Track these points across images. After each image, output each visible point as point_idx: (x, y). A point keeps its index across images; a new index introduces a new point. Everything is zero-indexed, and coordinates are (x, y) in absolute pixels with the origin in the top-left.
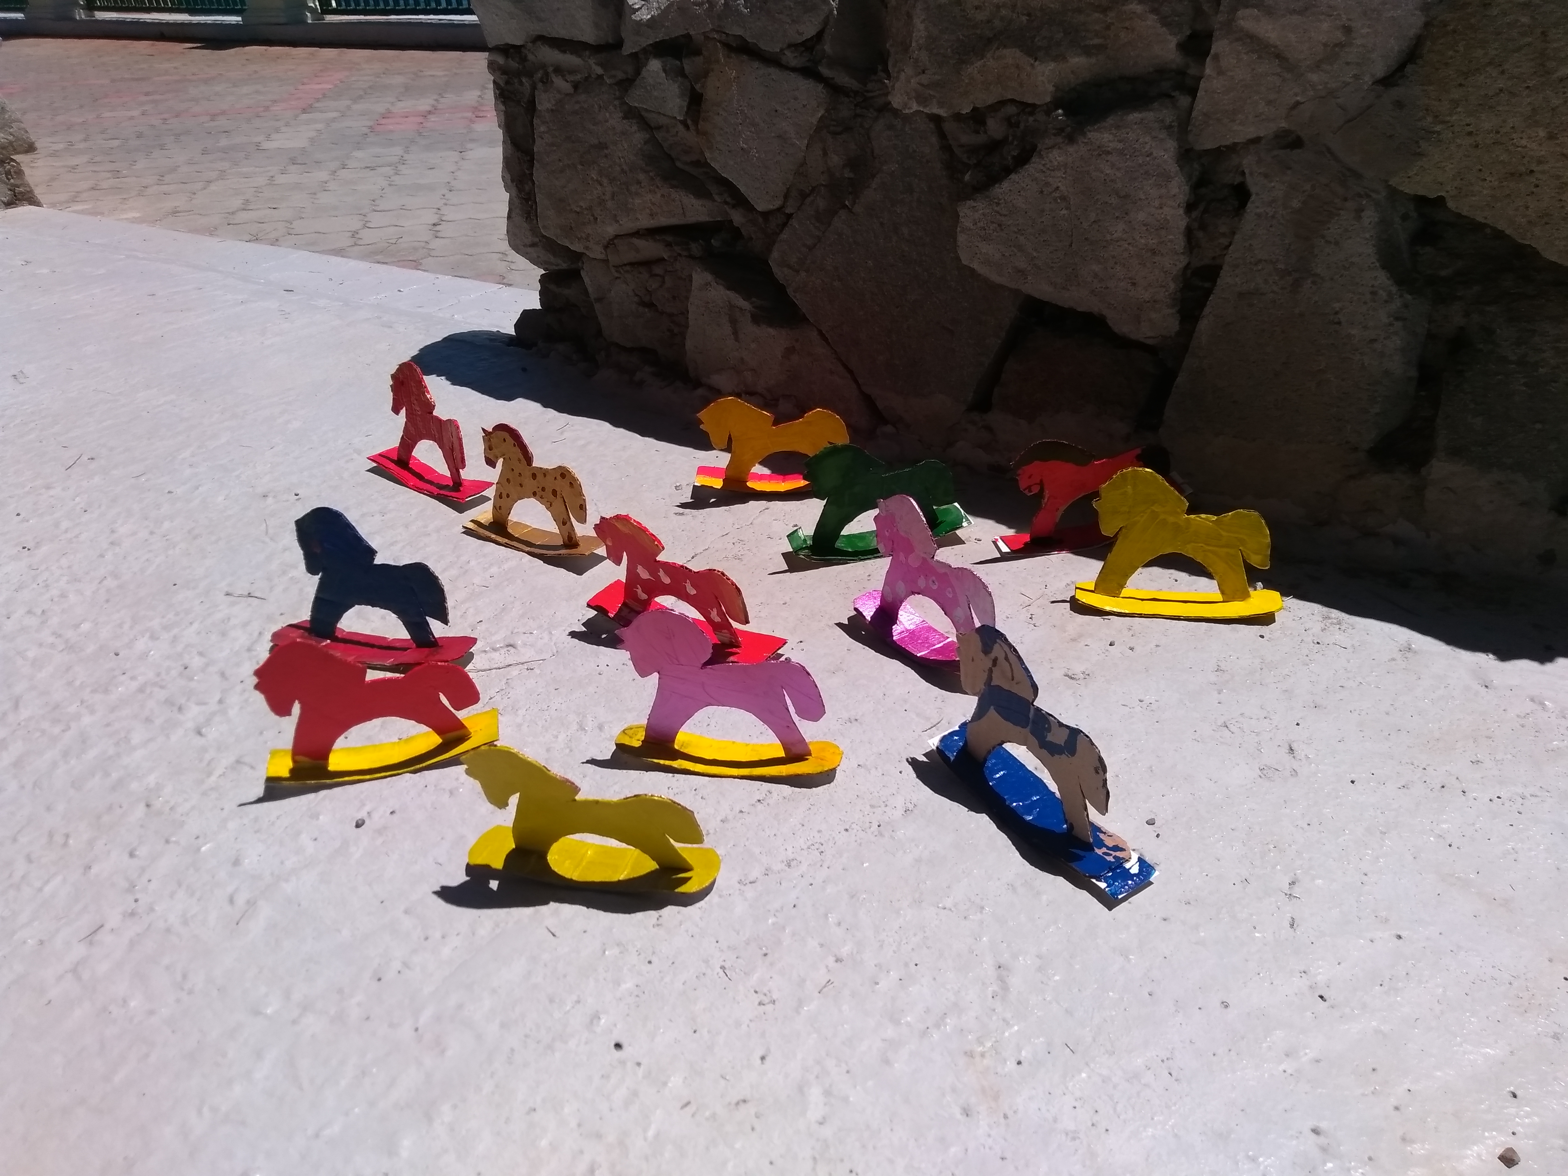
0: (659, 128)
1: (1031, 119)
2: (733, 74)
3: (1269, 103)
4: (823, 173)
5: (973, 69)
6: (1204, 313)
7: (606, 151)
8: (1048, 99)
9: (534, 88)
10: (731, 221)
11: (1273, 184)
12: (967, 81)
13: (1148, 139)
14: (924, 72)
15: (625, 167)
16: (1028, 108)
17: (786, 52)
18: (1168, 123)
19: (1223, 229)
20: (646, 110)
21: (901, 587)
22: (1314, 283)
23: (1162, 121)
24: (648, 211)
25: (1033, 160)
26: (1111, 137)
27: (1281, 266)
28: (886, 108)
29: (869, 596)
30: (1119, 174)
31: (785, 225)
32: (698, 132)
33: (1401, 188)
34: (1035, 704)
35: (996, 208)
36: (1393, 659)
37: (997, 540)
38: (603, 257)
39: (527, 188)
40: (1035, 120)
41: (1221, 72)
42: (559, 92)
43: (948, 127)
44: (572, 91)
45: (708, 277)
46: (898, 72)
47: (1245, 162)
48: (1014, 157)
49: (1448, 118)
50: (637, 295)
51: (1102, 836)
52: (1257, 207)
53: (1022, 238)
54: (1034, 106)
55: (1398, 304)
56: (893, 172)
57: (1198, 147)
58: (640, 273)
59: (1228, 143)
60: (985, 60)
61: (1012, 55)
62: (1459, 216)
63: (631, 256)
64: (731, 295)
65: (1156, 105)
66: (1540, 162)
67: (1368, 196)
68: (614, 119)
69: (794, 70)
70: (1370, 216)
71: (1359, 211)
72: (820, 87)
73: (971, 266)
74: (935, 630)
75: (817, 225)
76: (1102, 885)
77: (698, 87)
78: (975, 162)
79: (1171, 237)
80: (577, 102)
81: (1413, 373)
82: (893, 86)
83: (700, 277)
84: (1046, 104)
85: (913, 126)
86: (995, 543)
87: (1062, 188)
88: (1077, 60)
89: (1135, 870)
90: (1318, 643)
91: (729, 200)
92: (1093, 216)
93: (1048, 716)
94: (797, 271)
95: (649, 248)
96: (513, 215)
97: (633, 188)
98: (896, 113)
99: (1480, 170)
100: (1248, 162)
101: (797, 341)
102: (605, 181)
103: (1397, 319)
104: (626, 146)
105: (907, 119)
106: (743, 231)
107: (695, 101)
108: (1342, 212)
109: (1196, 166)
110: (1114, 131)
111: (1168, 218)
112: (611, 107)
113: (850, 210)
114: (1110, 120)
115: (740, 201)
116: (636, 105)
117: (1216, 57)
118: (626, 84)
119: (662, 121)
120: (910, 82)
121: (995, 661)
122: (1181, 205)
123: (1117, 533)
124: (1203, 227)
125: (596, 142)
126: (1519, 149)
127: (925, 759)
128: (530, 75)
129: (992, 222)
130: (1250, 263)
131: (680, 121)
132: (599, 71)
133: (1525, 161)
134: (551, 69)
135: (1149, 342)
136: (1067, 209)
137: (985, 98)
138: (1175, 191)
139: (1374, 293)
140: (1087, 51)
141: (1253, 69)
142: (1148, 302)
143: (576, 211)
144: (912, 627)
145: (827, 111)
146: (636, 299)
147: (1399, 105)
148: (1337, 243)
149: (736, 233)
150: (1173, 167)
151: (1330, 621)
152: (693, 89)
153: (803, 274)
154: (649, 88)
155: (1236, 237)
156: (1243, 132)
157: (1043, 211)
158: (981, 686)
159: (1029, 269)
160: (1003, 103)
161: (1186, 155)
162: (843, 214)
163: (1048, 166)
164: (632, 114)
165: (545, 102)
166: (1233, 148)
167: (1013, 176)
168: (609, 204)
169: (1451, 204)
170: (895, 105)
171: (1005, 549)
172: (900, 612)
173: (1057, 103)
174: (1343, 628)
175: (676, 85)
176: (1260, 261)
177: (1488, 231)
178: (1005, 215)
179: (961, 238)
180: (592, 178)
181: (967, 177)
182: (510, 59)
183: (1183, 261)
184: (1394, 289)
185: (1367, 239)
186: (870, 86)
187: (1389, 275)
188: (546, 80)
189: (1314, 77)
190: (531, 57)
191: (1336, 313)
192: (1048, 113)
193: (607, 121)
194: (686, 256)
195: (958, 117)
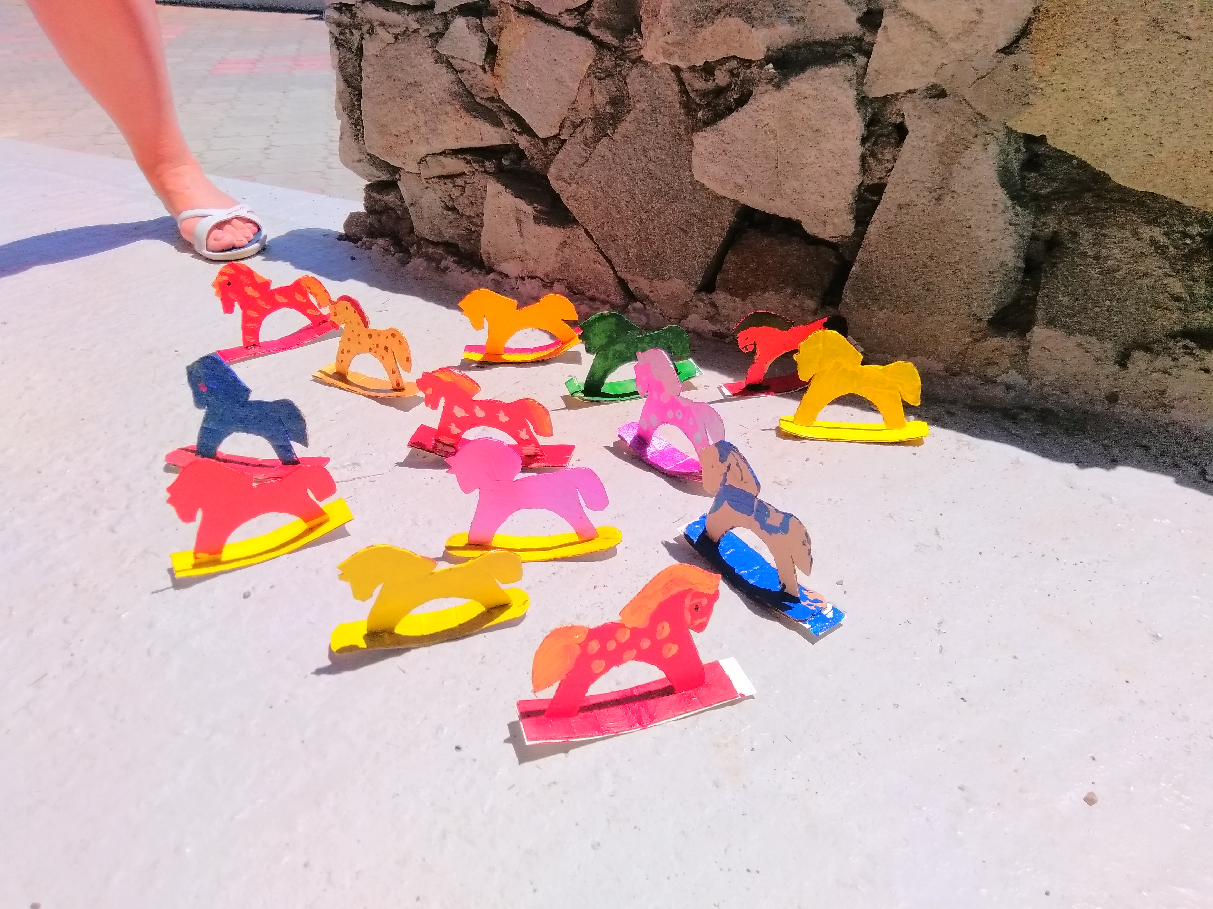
0: (462, 71)
1: (748, 71)
2: (523, 31)
3: (923, 63)
4: (590, 108)
5: (706, 32)
6: (873, 219)
7: (420, 88)
8: (761, 57)
9: (362, 38)
10: (518, 145)
11: (924, 124)
12: (701, 41)
13: (835, 88)
14: (669, 34)
15: (436, 101)
16: (746, 63)
17: (563, 15)
18: (849, 77)
19: (888, 156)
20: (453, 57)
21: (654, 419)
22: (952, 197)
23: (846, 76)
24: (454, 136)
25: (750, 102)
26: (808, 86)
27: (929, 185)
28: (638, 60)
29: (629, 426)
30: (813, 114)
31: (560, 148)
32: (493, 75)
33: (1016, 129)
34: (757, 497)
35: (721, 138)
36: (1007, 469)
37: (721, 386)
38: (417, 171)
39: (356, 116)
40: (752, 72)
41: (888, 40)
42: (382, 41)
43: (686, 76)
44: (393, 41)
45: (500, 187)
46: (649, 33)
47: (905, 107)
48: (735, 99)
49: (1048, 79)
50: (443, 201)
51: (805, 593)
52: (913, 141)
53: (740, 161)
54: (750, 62)
55: (1012, 214)
56: (644, 109)
57: (871, 96)
58: (446, 184)
59: (892, 93)
60: (715, 25)
61: (735, 23)
62: (1056, 150)
63: (439, 171)
64: (517, 200)
65: (841, 63)
66: (1111, 112)
67: (992, 134)
68: (427, 62)
69: (569, 29)
70: (994, 149)
71: (986, 144)
72: (590, 43)
73: (702, 182)
74: (679, 451)
75: (585, 148)
76: (808, 626)
77: (494, 40)
78: (706, 103)
79: (850, 162)
80: (397, 50)
81: (1021, 264)
82: (645, 44)
83: (494, 187)
84: (760, 60)
85: (659, 75)
86: (720, 388)
87: (771, 124)
88: (783, 28)
89: (830, 615)
90: (954, 458)
91: (516, 128)
92: (793, 146)
93: (767, 506)
94: (569, 184)
95: (454, 165)
96: (344, 137)
97: (442, 118)
98: (646, 64)
99: (1071, 117)
100: (906, 106)
101: (568, 237)
102: (419, 111)
103: (1011, 224)
104: (436, 84)
105: (654, 69)
106: (526, 153)
107: (492, 50)
108: (973, 146)
109: (869, 109)
110: (810, 82)
111: (849, 148)
112: (425, 54)
113: (611, 138)
114: (808, 73)
115: (525, 129)
116: (445, 53)
117: (886, 28)
118: (437, 36)
119: (465, 66)
120: (658, 41)
121: (729, 467)
122: (858, 138)
123: (811, 379)
124: (873, 154)
125: (411, 80)
126: (1098, 102)
127: (675, 542)
128: (360, 28)
129: (719, 149)
130: (907, 182)
131: (480, 67)
132: (416, 26)
133: (1102, 111)
134: (375, 24)
135: (833, 240)
136: (774, 139)
137: (714, 56)
138: (854, 127)
139: (995, 205)
140: (791, 21)
141: (912, 39)
142: (833, 210)
143: (395, 135)
144: (661, 449)
145: (595, 61)
146: (443, 204)
147: (1015, 67)
148: (969, 168)
149: (521, 154)
150: (852, 109)
151: (962, 443)
152: (490, 42)
153: (574, 186)
154: (455, 40)
155: (897, 162)
156: (902, 86)
157: (756, 141)
158: (717, 487)
159: (745, 184)
160: (727, 59)
161: (862, 101)
162: (605, 140)
163: (761, 107)
164: (441, 59)
165: (370, 49)
166: (896, 96)
167: (734, 114)
168: (423, 129)
169: (1050, 141)
170: (646, 58)
171: (727, 393)
172: (653, 438)
173: (768, 60)
174: (971, 448)
175: (477, 38)
176: (914, 181)
177: (1075, 162)
178: (728, 144)
179: (695, 161)
180: (409, 109)
181: (700, 115)
182: (343, 15)
183: (859, 180)
184: (1009, 203)
185: (990, 166)
186: (627, 43)
187: (1006, 193)
188: (371, 32)
189: (955, 46)
190: (359, 13)
191: (968, 220)
192: (761, 67)
193: (421, 65)
194: (481, 171)
195: (693, 68)
